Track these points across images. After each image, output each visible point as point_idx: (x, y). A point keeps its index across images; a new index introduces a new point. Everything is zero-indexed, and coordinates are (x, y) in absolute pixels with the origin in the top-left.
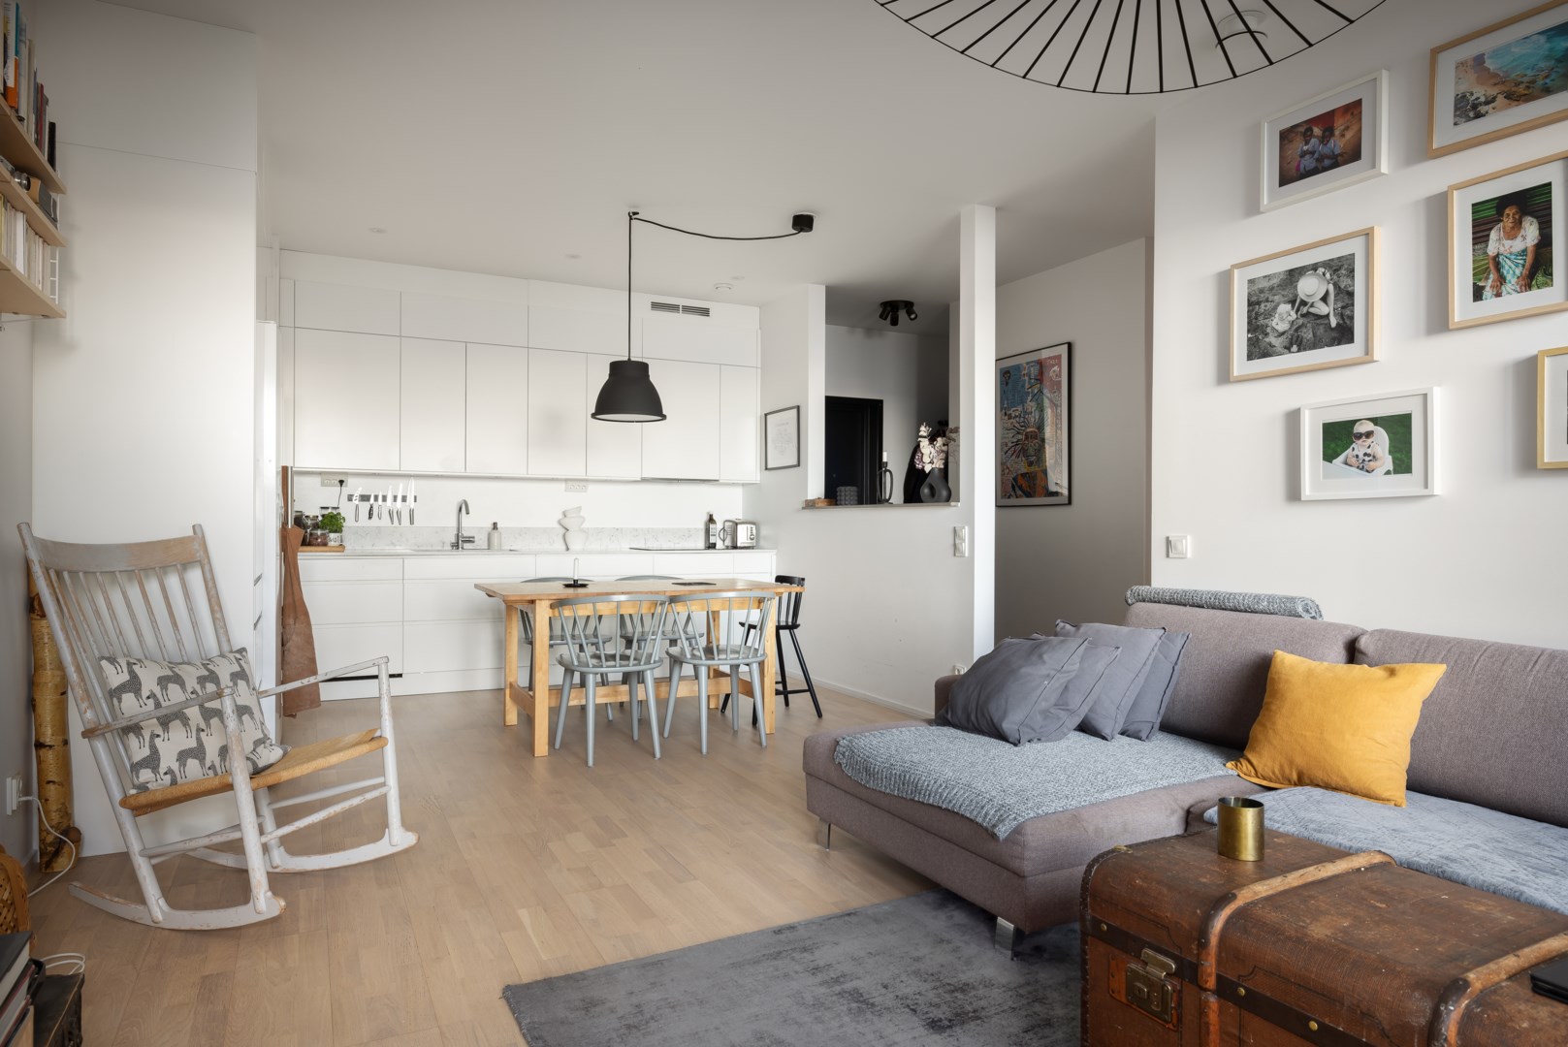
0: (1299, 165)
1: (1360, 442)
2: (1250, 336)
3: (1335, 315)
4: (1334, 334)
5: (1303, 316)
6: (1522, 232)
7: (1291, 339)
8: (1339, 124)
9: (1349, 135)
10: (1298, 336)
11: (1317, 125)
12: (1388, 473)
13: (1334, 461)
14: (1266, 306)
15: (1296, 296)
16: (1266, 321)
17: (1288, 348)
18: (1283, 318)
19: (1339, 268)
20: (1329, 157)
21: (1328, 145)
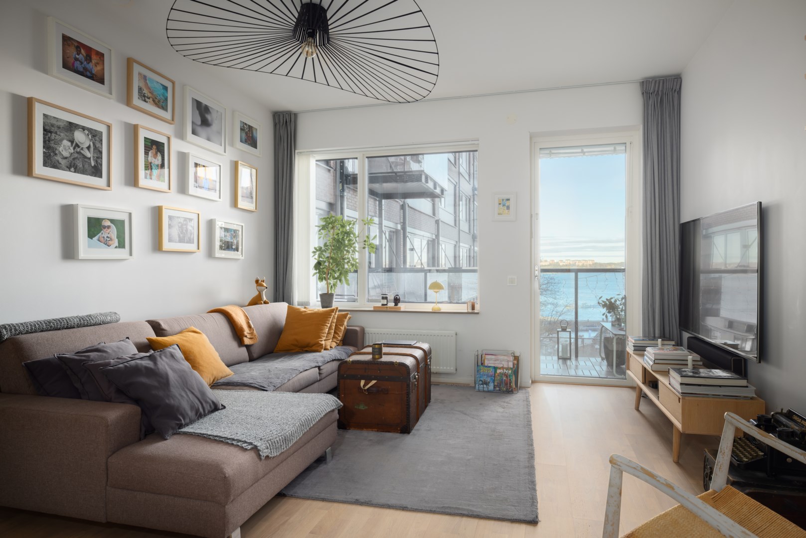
0: (73, 63)
1: (105, 230)
2: (44, 150)
3: (93, 159)
4: (93, 170)
5: (78, 153)
6: (157, 157)
7: (71, 163)
10: (74, 164)
11: (83, 49)
12: (116, 247)
13: (93, 239)
14: (55, 136)
15: (74, 139)
16: (56, 146)
17: (69, 168)
18: (65, 149)
19: (95, 135)
20: (89, 72)
21: (89, 65)
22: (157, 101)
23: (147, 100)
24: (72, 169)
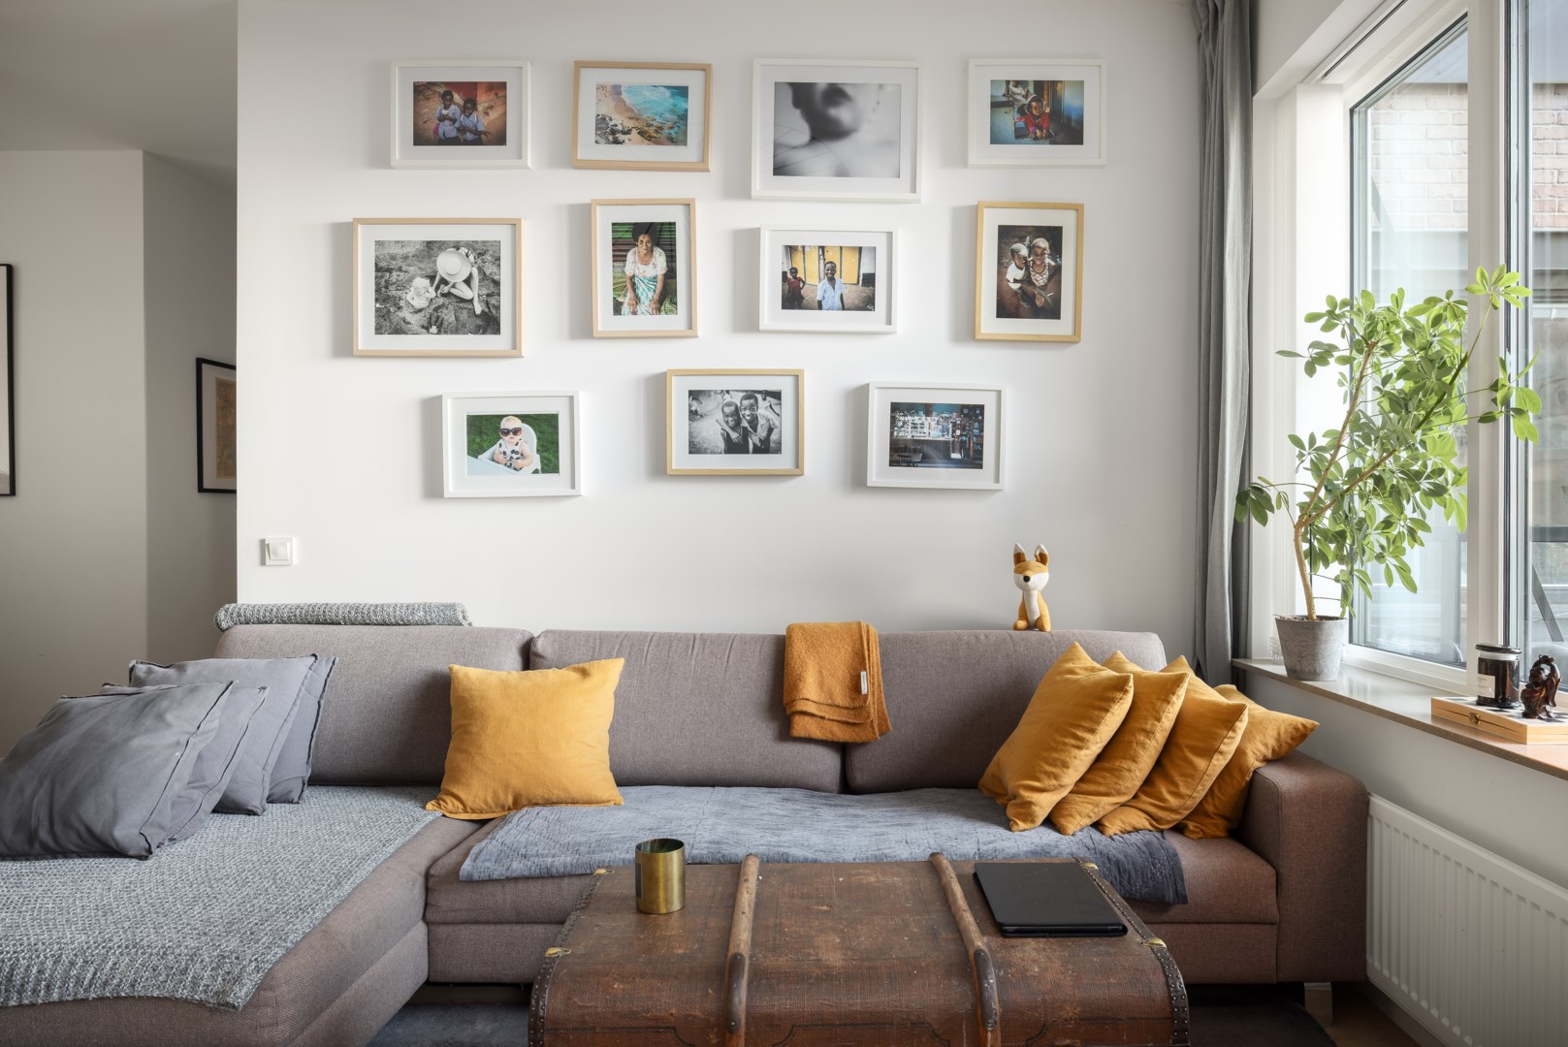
0: (437, 129)
1: (507, 438)
2: (378, 305)
3: (479, 301)
4: (479, 322)
5: (444, 295)
6: (653, 260)
7: (430, 318)
8: (483, 100)
9: (493, 115)
10: (438, 317)
11: (458, 93)
12: (536, 472)
13: (480, 457)
14: (398, 276)
15: (436, 272)
16: (399, 293)
17: (427, 328)
18: (419, 294)
19: (484, 253)
20: (471, 131)
21: (471, 118)
22: (651, 130)
23: (621, 137)
24: (434, 329)
